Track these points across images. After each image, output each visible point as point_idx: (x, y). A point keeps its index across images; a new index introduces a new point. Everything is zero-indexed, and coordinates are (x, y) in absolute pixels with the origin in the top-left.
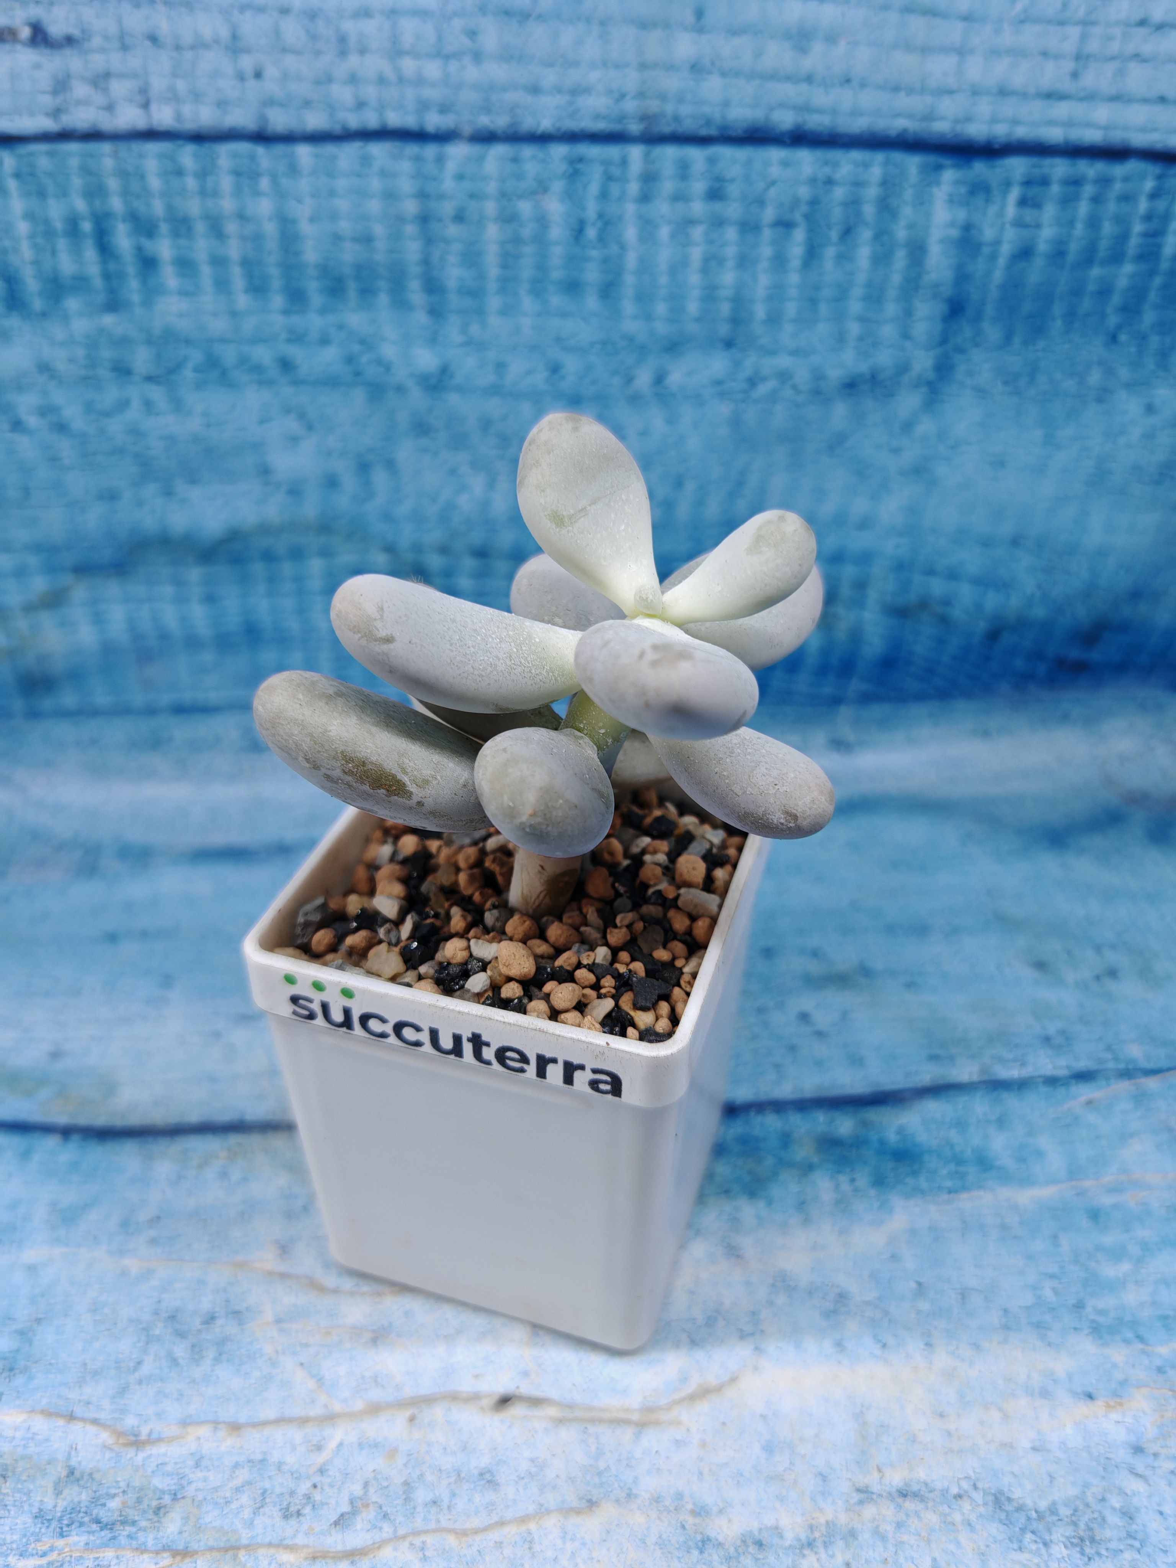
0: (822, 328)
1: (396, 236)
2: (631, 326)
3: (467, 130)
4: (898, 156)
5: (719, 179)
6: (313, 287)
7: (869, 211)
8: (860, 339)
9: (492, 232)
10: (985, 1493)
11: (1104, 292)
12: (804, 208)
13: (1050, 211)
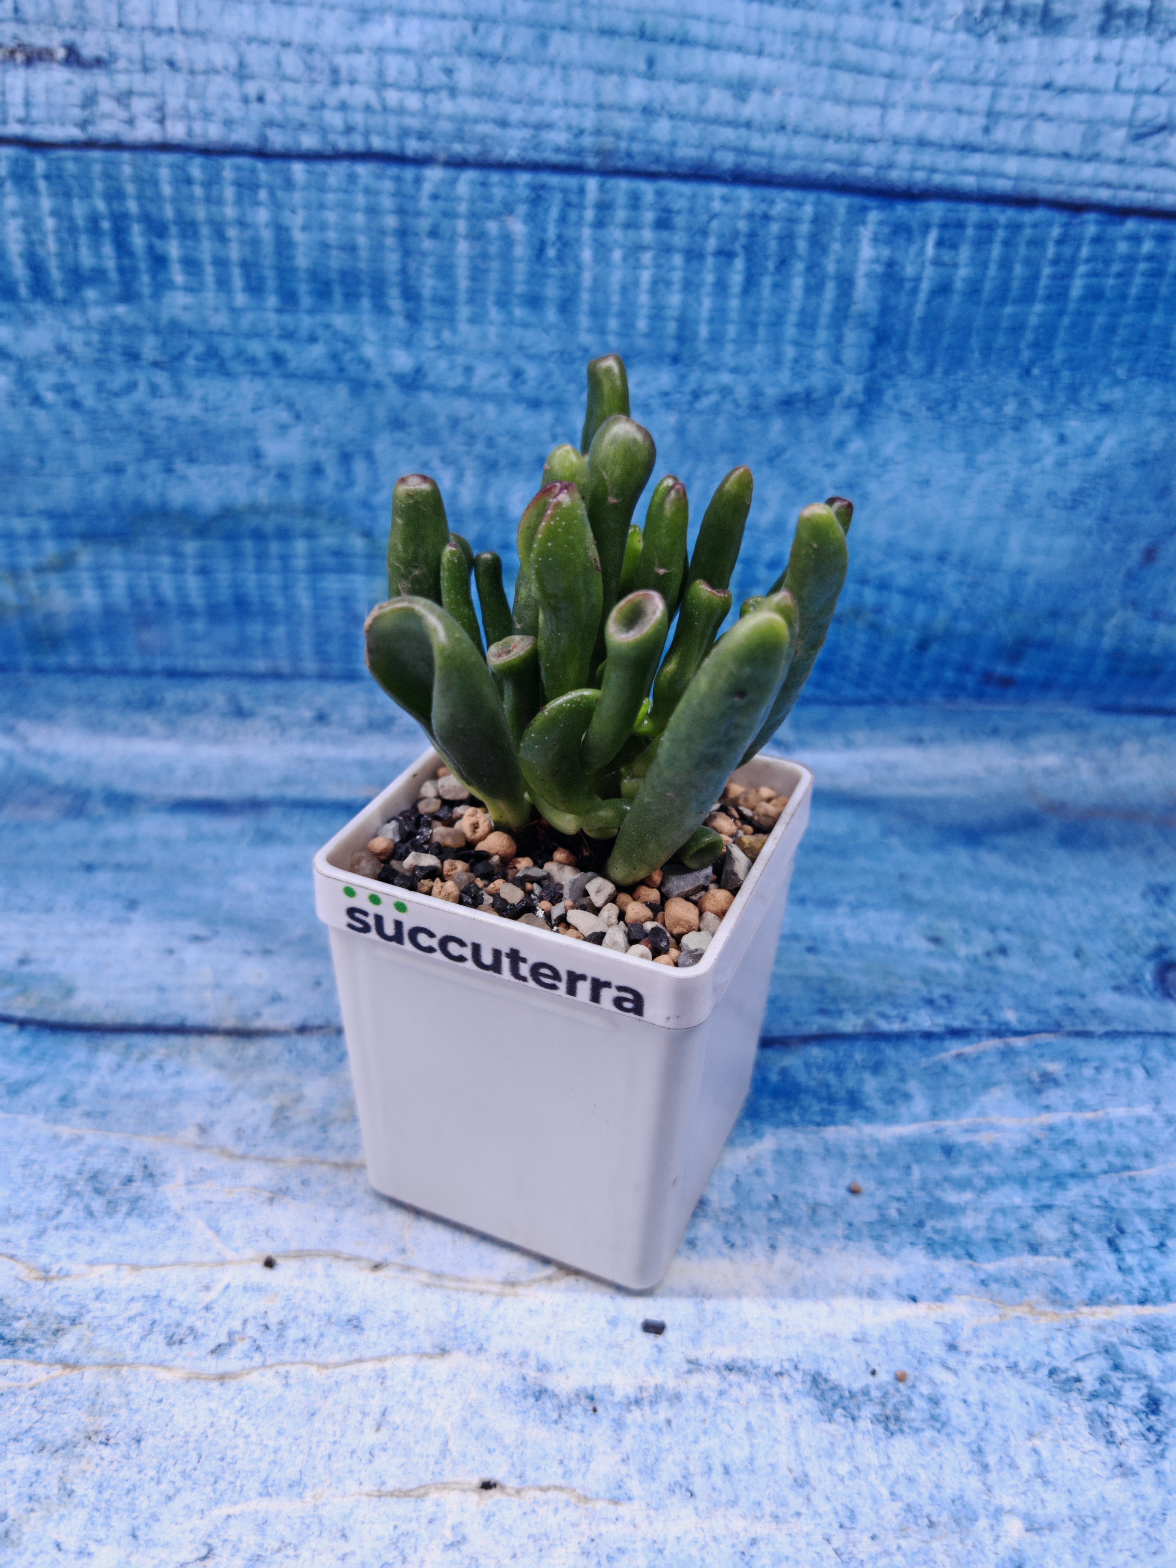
0: (760, 349)
1: (377, 248)
2: (586, 338)
3: (442, 156)
4: (827, 197)
5: (667, 211)
6: (303, 289)
7: (802, 246)
8: (796, 361)
9: (463, 247)
10: (805, 1373)
11: (1017, 328)
12: (743, 240)
13: (965, 253)
